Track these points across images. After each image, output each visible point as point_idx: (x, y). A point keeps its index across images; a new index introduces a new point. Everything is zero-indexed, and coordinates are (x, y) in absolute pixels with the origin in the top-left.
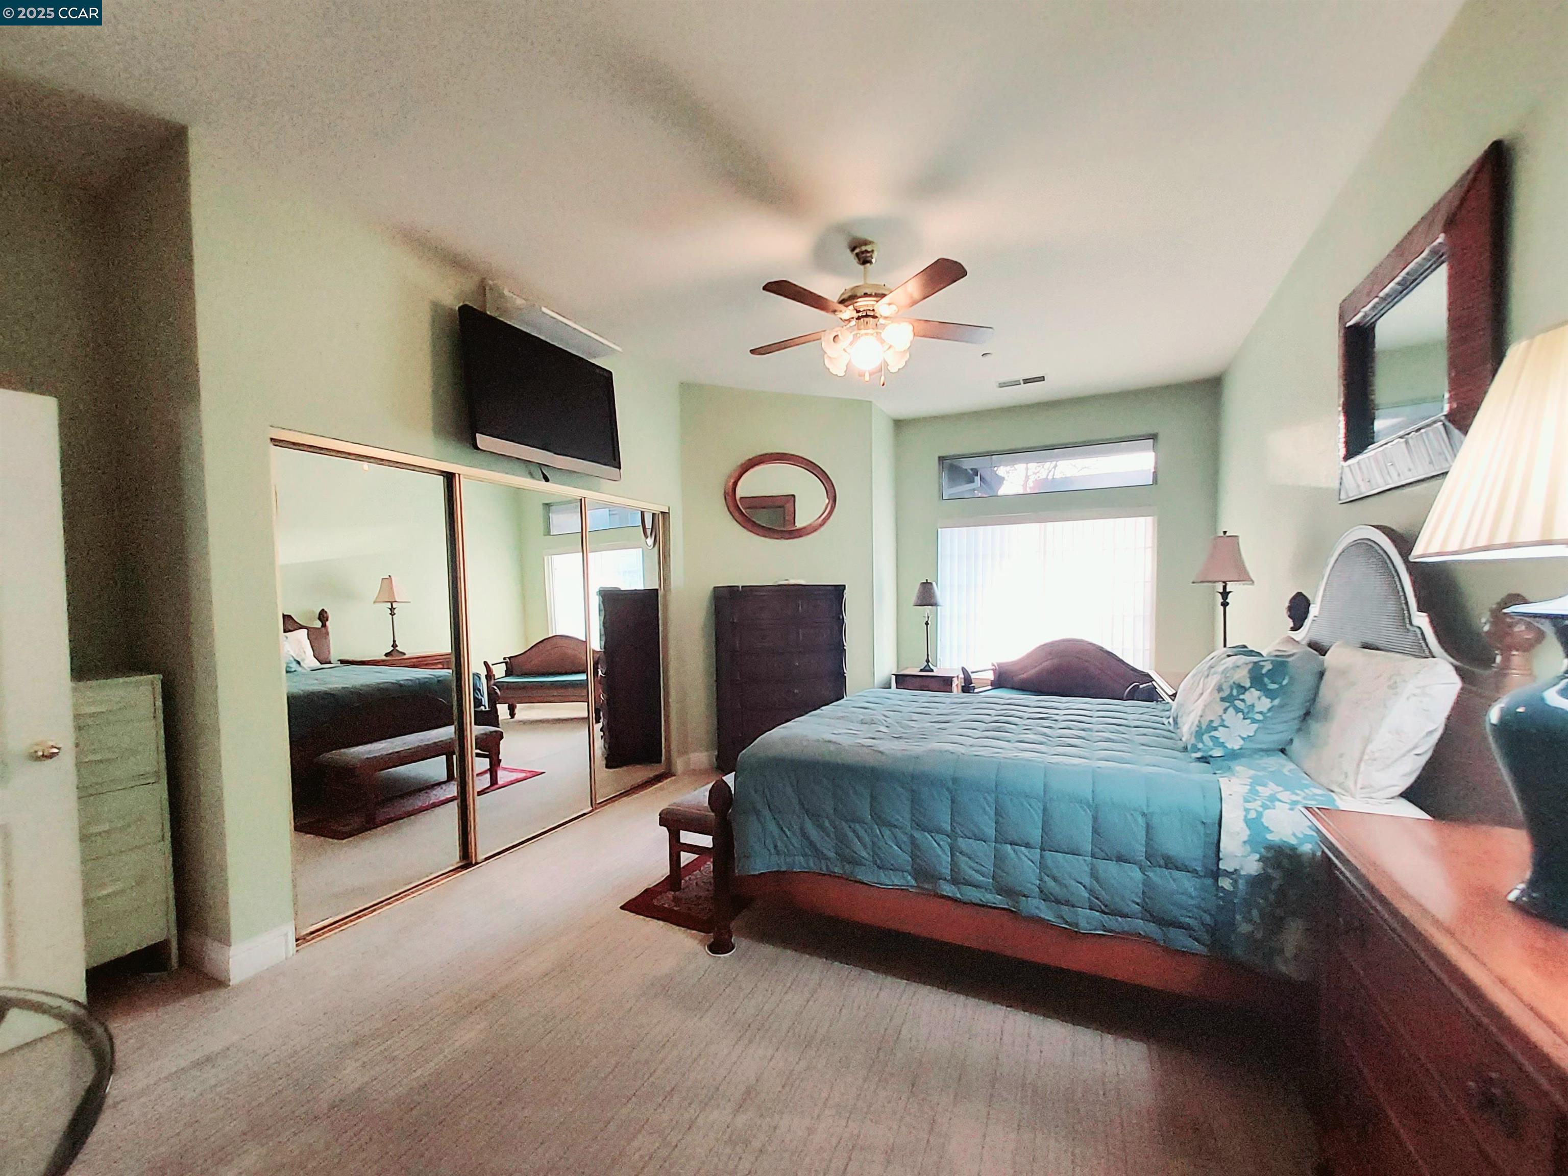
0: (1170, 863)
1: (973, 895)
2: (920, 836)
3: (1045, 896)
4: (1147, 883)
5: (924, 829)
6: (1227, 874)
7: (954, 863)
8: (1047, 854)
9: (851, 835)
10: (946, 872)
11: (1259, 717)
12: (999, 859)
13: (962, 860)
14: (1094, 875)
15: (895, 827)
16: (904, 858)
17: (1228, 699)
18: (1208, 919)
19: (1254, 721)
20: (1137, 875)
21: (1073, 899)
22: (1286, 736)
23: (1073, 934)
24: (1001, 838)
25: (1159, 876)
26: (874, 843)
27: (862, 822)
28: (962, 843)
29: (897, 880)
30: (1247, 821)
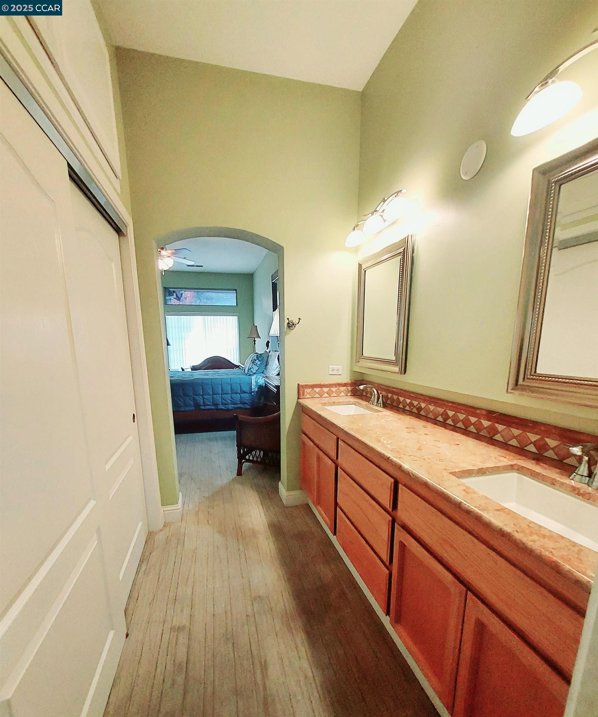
0: (244, 392)
1: (208, 407)
2: (197, 397)
3: (223, 404)
4: (241, 397)
5: (197, 395)
6: (253, 392)
7: (203, 401)
8: (223, 395)
9: (178, 400)
10: (202, 404)
11: (258, 366)
12: (213, 398)
13: (205, 400)
14: (232, 398)
15: (189, 396)
16: (192, 403)
17: (253, 362)
18: (250, 401)
19: (257, 366)
20: (239, 396)
21: (228, 403)
22: (263, 370)
23: (228, 410)
24: (214, 394)
25: (243, 395)
26: (184, 401)
27: (181, 396)
28: (205, 396)
29: (190, 408)
30: (256, 382)
